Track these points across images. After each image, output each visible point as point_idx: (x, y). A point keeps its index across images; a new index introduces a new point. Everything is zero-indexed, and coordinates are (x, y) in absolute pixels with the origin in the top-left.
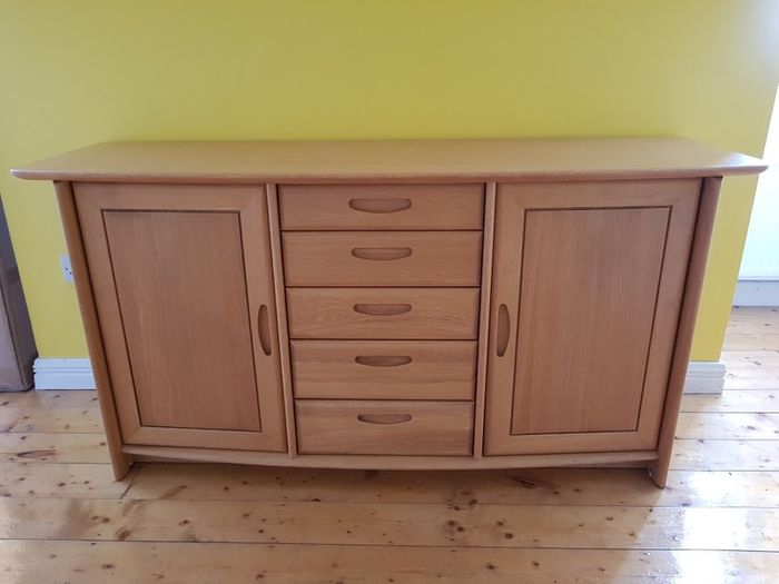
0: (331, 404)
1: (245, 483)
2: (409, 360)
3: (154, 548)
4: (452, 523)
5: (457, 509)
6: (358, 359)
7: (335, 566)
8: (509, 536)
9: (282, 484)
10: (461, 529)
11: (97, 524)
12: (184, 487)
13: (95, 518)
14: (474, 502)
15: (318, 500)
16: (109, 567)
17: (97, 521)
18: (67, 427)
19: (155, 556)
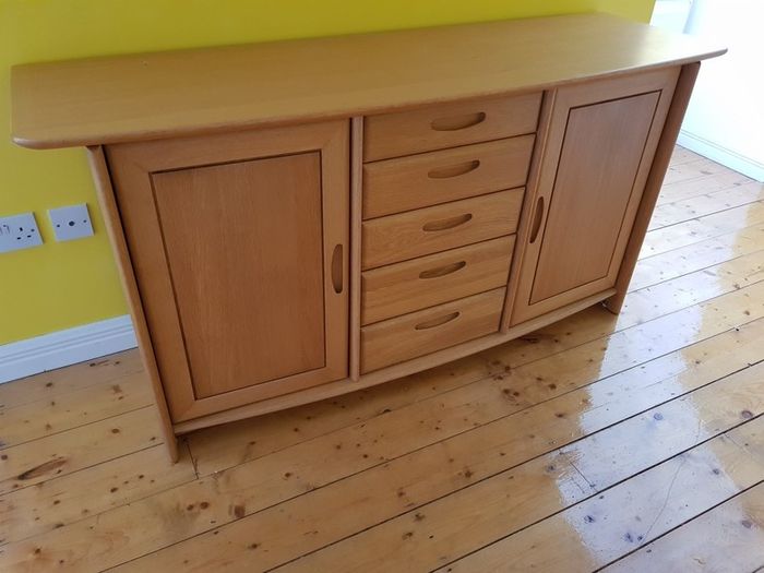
0: (392, 323)
1: (309, 418)
2: (462, 264)
3: (282, 511)
4: (506, 391)
5: (501, 378)
6: (422, 276)
7: (451, 460)
8: (553, 387)
9: (343, 407)
10: (517, 394)
11: (199, 513)
12: (253, 443)
13: (191, 508)
14: (508, 368)
15: (388, 411)
16: (255, 546)
17: (195, 510)
18: (48, 426)
19: (290, 517)
